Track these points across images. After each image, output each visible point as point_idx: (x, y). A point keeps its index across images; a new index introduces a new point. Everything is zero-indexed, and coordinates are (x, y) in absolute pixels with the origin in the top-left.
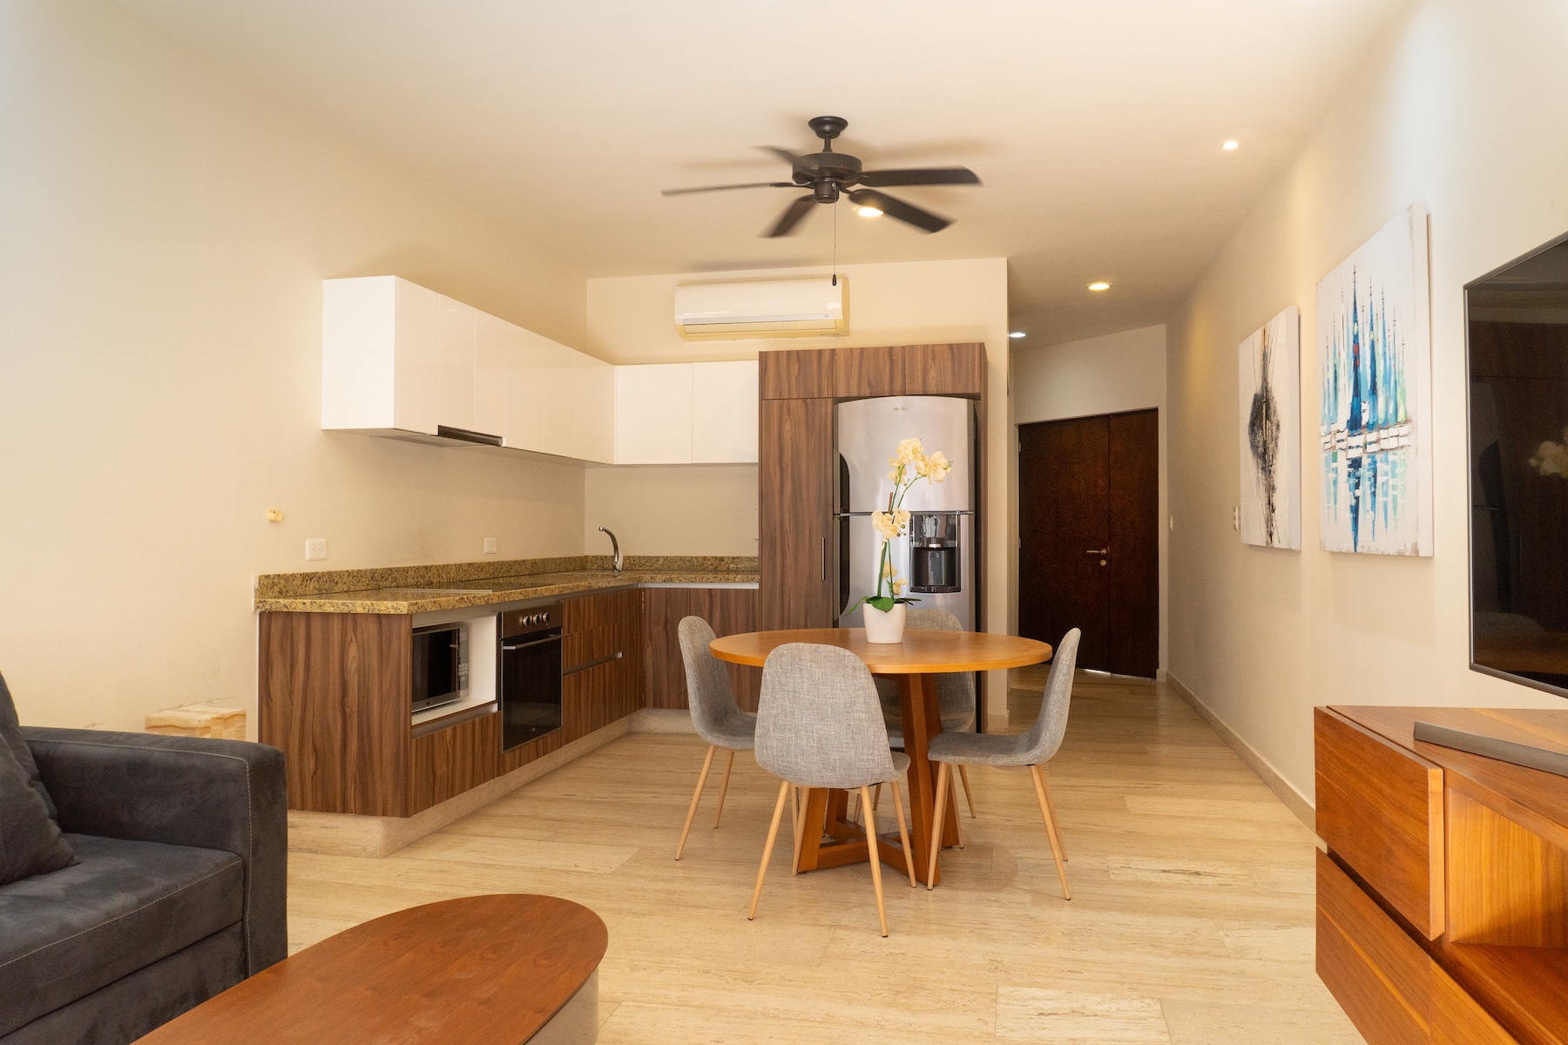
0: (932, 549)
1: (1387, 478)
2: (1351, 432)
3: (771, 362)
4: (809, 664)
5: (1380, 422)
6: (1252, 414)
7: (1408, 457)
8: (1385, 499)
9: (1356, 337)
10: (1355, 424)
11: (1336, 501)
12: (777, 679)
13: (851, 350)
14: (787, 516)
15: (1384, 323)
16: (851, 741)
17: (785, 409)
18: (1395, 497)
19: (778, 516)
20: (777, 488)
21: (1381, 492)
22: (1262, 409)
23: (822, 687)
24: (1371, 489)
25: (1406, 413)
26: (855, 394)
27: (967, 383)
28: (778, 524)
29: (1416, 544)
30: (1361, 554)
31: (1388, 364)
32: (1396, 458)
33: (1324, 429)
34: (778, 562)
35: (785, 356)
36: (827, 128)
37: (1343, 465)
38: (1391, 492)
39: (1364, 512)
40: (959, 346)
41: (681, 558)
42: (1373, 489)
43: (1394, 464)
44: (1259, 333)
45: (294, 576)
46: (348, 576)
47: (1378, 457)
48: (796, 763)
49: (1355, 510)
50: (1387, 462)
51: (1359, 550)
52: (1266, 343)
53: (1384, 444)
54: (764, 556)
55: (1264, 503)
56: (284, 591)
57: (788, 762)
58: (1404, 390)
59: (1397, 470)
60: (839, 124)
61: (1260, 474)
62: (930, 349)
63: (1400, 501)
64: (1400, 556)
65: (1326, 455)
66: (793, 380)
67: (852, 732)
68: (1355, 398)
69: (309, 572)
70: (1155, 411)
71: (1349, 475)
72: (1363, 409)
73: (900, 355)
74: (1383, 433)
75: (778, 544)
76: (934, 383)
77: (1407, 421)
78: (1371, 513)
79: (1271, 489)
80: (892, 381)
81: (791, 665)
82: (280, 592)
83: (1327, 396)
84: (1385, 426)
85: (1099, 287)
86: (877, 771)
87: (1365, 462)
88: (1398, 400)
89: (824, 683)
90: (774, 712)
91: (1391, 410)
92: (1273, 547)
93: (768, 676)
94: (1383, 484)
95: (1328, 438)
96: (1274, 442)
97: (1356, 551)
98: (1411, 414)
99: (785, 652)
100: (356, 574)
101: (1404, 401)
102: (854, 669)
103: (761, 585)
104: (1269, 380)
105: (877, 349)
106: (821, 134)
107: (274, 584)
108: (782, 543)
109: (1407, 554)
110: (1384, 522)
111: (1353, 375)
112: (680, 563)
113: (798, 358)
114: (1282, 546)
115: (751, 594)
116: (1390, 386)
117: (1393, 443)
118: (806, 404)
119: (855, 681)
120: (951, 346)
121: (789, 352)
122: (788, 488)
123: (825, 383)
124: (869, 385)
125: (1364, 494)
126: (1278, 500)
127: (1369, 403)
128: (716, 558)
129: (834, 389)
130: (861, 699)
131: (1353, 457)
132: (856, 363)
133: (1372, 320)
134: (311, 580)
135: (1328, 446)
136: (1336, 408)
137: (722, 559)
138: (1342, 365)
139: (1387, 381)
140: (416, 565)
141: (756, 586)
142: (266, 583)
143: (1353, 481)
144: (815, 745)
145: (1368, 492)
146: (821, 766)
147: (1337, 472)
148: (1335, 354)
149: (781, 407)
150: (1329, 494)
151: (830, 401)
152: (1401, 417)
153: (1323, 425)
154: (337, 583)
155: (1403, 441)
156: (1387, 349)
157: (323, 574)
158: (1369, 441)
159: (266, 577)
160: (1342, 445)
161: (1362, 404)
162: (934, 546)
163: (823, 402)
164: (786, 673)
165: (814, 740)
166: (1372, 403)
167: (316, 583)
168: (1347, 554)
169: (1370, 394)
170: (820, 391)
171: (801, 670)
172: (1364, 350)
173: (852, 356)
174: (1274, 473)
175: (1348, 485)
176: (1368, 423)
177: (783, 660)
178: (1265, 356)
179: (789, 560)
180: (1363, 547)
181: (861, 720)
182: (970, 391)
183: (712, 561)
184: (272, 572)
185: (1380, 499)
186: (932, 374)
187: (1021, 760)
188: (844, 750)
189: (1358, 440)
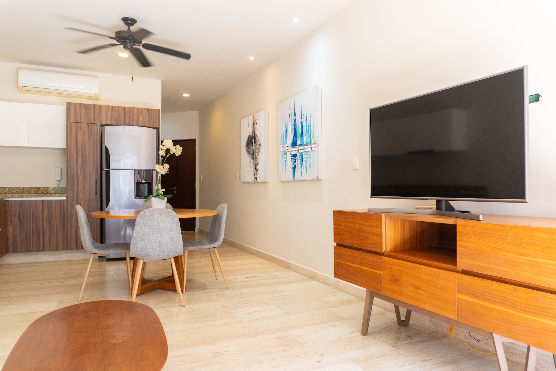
0: (143, 183)
1: (307, 159)
2: (293, 147)
3: (72, 108)
4: (157, 216)
5: (304, 144)
6: (248, 141)
7: (315, 153)
8: (306, 165)
9: (295, 121)
10: (294, 144)
11: (286, 166)
12: (143, 222)
13: (108, 106)
14: (79, 170)
15: (306, 117)
16: (171, 241)
17: (79, 127)
18: (310, 164)
19: (75, 170)
20: (75, 158)
21: (305, 163)
22: (252, 140)
23: (162, 223)
24: (300, 162)
25: (314, 141)
26: (109, 123)
27: (154, 123)
28: (75, 173)
29: (318, 176)
30: (296, 181)
31: (308, 128)
32: (311, 153)
33: (281, 146)
34: (75, 188)
35: (79, 106)
36: (129, 22)
37: (289, 156)
38: (308, 163)
39: (298, 169)
40: (151, 109)
41: (18, 188)
42: (301, 162)
43: (310, 155)
44: (252, 117)
47: (303, 154)
48: (149, 252)
49: (294, 169)
50: (307, 155)
51: (295, 179)
52: (255, 120)
53: (306, 150)
54: (69, 186)
55: (253, 169)
57: (146, 252)
58: (314, 136)
59: (311, 157)
60: (134, 21)
61: (251, 160)
62: (140, 110)
63: (312, 165)
64: (312, 180)
65: (282, 153)
66: (83, 115)
67: (171, 238)
68: (295, 137)
70: (195, 140)
71: (292, 159)
72: (297, 140)
73: (128, 111)
74: (305, 147)
75: (75, 181)
76: (141, 122)
77: (315, 144)
78: (301, 169)
79: (256, 164)
80: (125, 120)
81: (149, 216)
83: (282, 136)
84: (307, 145)
85: (186, 95)
86: (178, 251)
87: (298, 155)
88: (312, 138)
89: (162, 222)
90: (141, 234)
91: (309, 140)
92: (257, 182)
93: (139, 221)
94: (305, 161)
95: (283, 149)
96: (258, 150)
97: (294, 180)
98: (316, 142)
99: (147, 212)
101: (314, 138)
102: (173, 216)
103: (67, 198)
104: (256, 131)
105: (119, 107)
106: (126, 23)
108: (77, 181)
109: (315, 179)
110: (306, 172)
111: (294, 131)
112: (17, 190)
113: (85, 107)
114: (262, 181)
115: (62, 202)
116: (308, 134)
117: (310, 149)
118: (88, 126)
119: (173, 220)
120: (148, 109)
121: (81, 104)
122: (80, 158)
123: (97, 118)
124: (116, 120)
125: (298, 164)
126: (258, 167)
127: (300, 139)
128: (36, 188)
129: (100, 120)
130: (175, 227)
131: (293, 154)
132: (110, 111)
133: (302, 116)
135: (283, 151)
136: (286, 140)
137: (39, 188)
138: (289, 128)
139: (307, 133)
141: (65, 198)
143: (293, 160)
144: (158, 244)
145: (300, 163)
146: (159, 251)
147: (286, 158)
148: (286, 124)
149: (77, 126)
150: (283, 165)
151: (99, 125)
152: (313, 142)
153: (280, 145)
155: (313, 149)
156: (308, 124)
158: (300, 149)
160: (289, 150)
161: (297, 139)
162: (143, 182)
163: (96, 126)
164: (147, 219)
165: (157, 242)
166: (301, 139)
168: (291, 181)
169: (300, 136)
170: (94, 121)
171: (153, 218)
172: (298, 124)
173: (108, 109)
174: (258, 159)
175: (291, 162)
176: (299, 144)
177: (146, 214)
178: (254, 124)
179: (80, 187)
180: (297, 179)
181: (174, 234)
182: (155, 127)
183: (34, 189)
185: (304, 165)
186: (141, 119)
187: (214, 246)
188: (168, 245)
189: (296, 149)
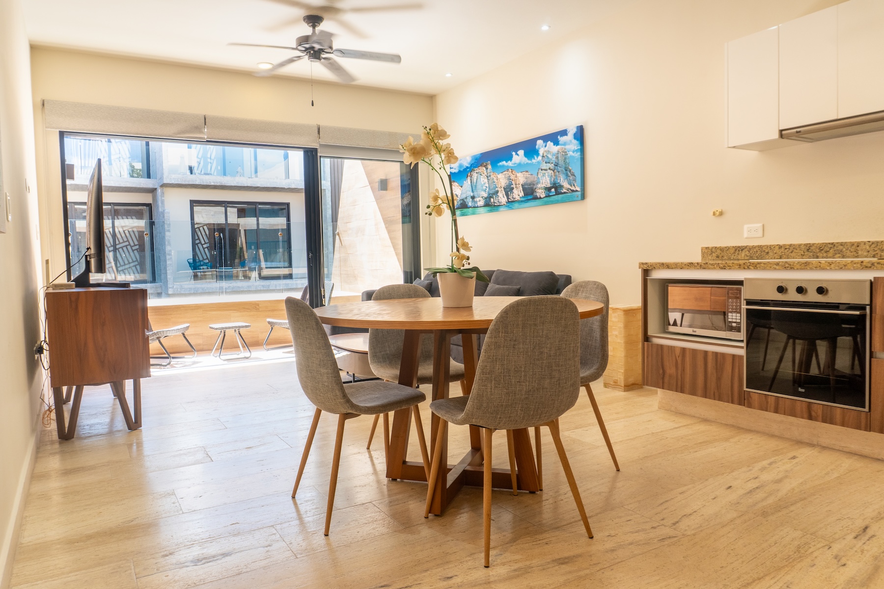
45: (728, 248)
46: (779, 248)
56: (721, 256)
69: (740, 245)
82: (718, 257)
100: (787, 247)
107: (712, 252)
134: (742, 250)
140: (872, 240)
142: (706, 251)
154: (768, 253)
157: (754, 247)
159: (706, 248)
167: (747, 252)
184: (711, 245)
